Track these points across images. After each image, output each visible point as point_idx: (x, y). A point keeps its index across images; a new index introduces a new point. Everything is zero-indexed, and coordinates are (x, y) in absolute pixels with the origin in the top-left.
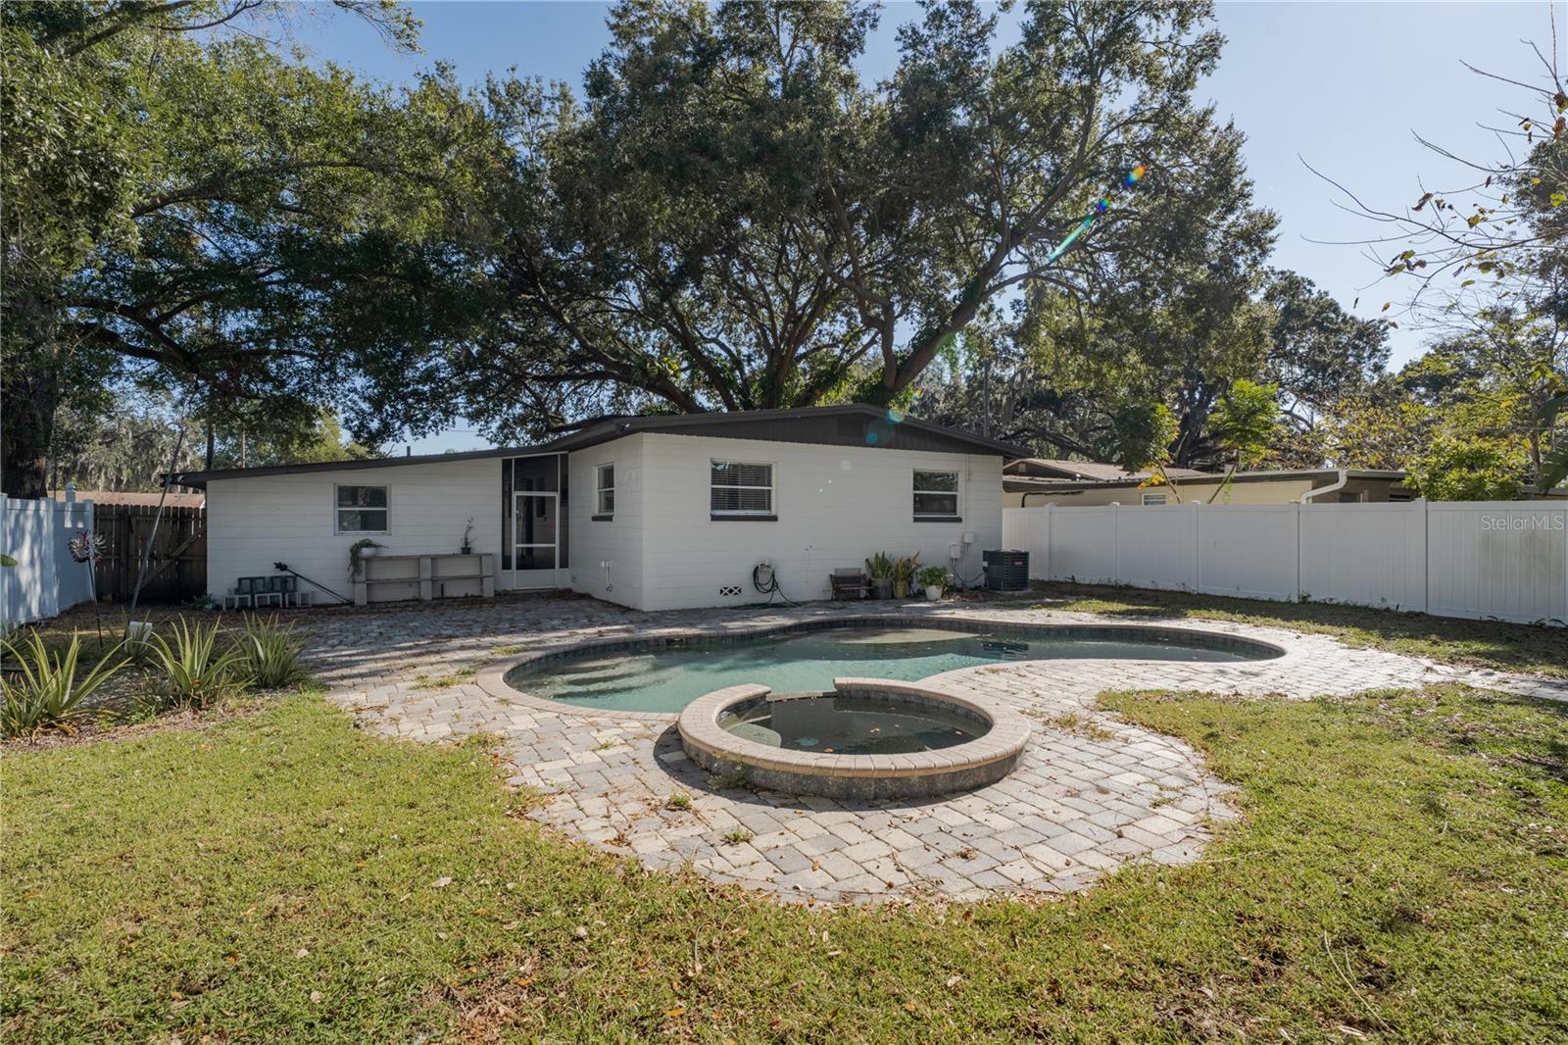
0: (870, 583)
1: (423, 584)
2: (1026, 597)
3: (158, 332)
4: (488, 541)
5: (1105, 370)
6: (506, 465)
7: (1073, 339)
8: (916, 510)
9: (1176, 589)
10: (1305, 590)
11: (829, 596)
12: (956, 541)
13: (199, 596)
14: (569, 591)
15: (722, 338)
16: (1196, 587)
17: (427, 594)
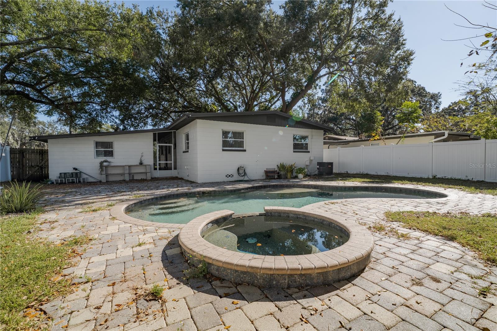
0: (278, 173)
1: (126, 175)
2: (332, 178)
3: (42, 94)
4: (149, 160)
5: (355, 105)
6: (155, 135)
7: (345, 95)
8: (294, 148)
9: (385, 174)
10: (434, 174)
11: (264, 178)
12: (308, 159)
13: (46, 179)
14: (177, 177)
15: (231, 100)
16: (392, 174)
17: (127, 178)
